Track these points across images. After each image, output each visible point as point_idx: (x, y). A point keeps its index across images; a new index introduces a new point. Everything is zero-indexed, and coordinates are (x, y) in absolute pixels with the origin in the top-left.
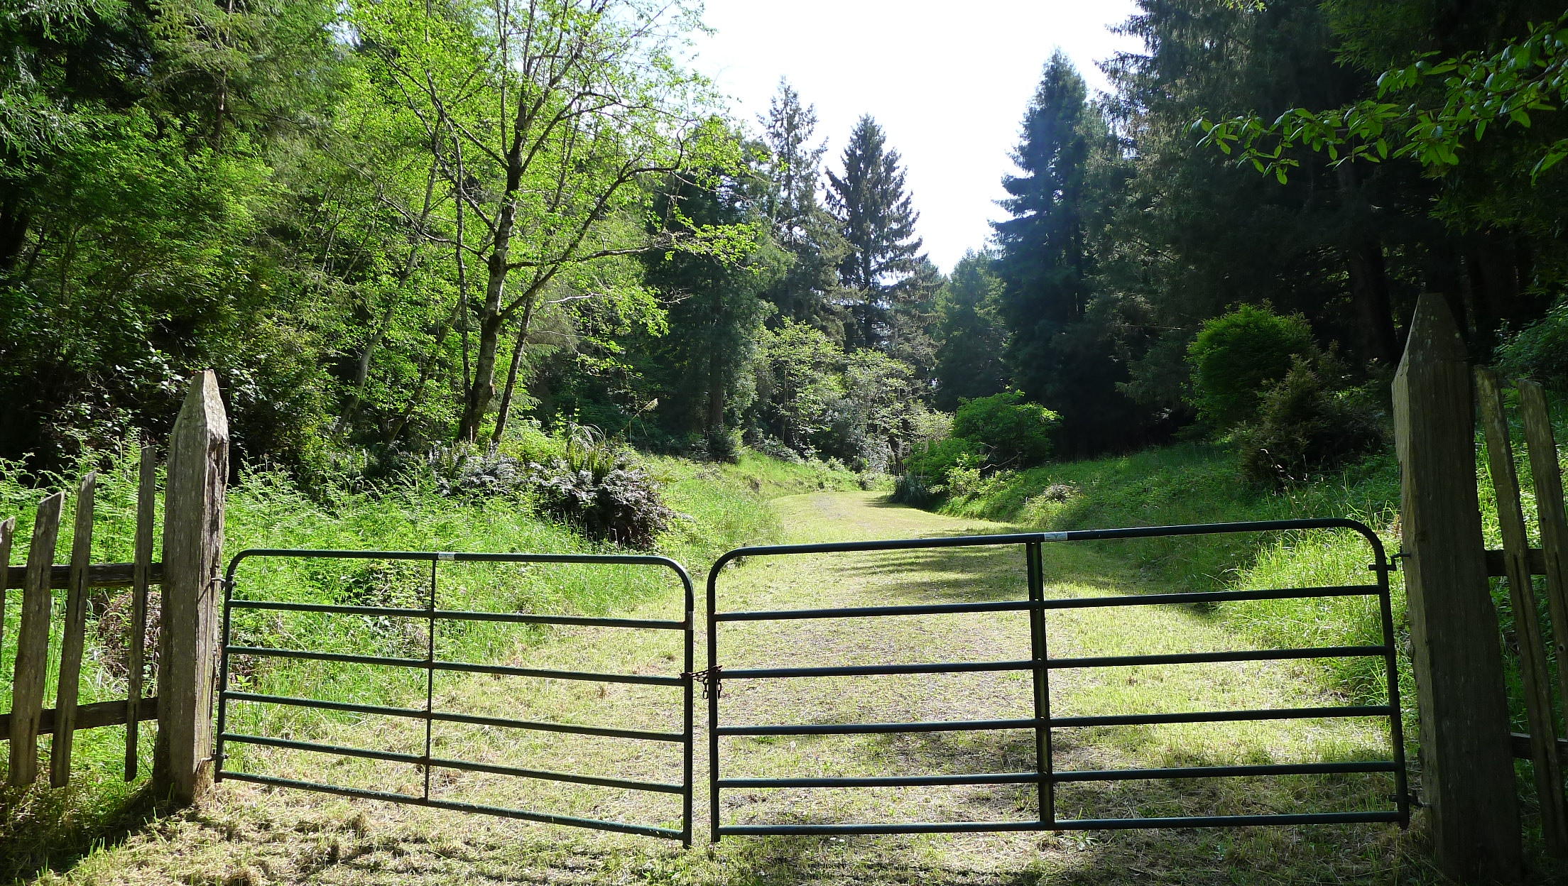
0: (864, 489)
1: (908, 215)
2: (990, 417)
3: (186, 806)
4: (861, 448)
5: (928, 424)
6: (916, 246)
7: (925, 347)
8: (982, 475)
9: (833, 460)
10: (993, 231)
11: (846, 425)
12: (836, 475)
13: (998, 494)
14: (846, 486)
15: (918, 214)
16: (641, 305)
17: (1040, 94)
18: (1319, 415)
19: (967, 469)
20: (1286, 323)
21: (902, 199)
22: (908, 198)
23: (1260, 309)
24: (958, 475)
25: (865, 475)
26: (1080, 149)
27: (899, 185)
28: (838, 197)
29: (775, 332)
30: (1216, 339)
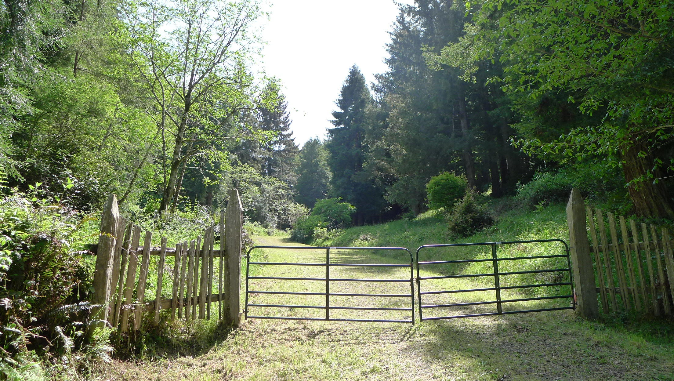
0: (269, 235)
1: (287, 122)
2: (329, 207)
3: (238, 327)
4: (267, 218)
5: (294, 209)
6: (290, 135)
7: (292, 176)
8: (328, 230)
9: (256, 223)
10: (328, 132)
11: (261, 208)
12: (257, 229)
13: (337, 238)
14: (262, 234)
15: (292, 121)
16: (220, 158)
17: (347, 80)
18: (474, 211)
19: (322, 228)
20: (461, 179)
21: (286, 115)
22: (288, 115)
23: (451, 174)
24: (318, 230)
25: (270, 230)
26: (363, 103)
27: (285, 108)
28: (259, 112)
29: (234, 167)
30: (437, 183)
